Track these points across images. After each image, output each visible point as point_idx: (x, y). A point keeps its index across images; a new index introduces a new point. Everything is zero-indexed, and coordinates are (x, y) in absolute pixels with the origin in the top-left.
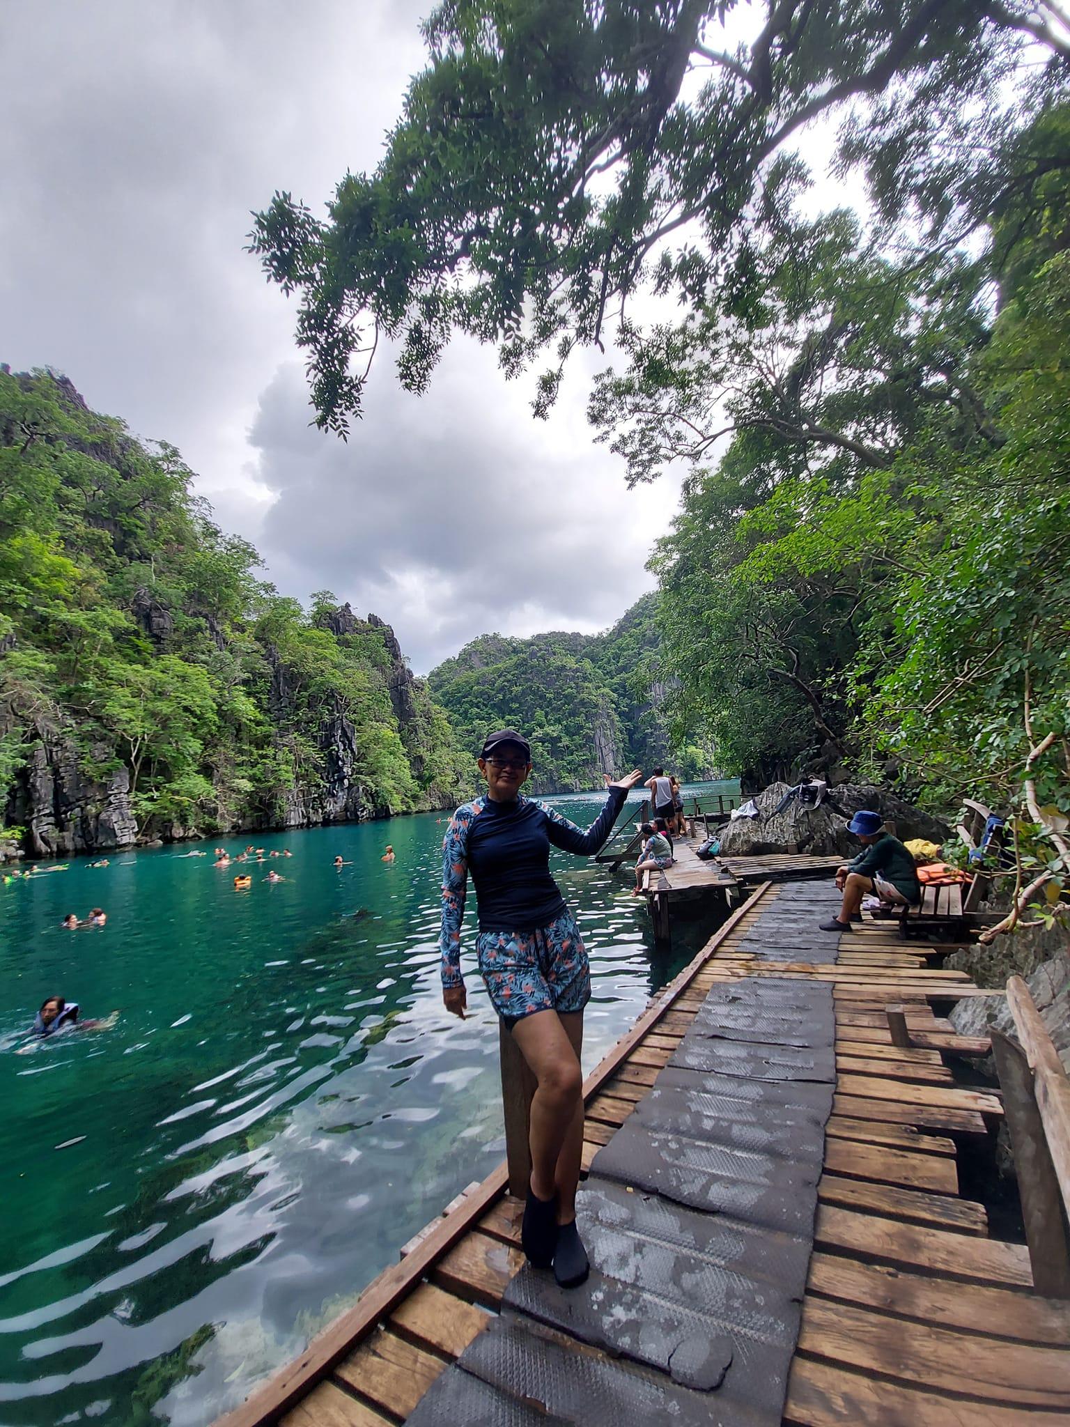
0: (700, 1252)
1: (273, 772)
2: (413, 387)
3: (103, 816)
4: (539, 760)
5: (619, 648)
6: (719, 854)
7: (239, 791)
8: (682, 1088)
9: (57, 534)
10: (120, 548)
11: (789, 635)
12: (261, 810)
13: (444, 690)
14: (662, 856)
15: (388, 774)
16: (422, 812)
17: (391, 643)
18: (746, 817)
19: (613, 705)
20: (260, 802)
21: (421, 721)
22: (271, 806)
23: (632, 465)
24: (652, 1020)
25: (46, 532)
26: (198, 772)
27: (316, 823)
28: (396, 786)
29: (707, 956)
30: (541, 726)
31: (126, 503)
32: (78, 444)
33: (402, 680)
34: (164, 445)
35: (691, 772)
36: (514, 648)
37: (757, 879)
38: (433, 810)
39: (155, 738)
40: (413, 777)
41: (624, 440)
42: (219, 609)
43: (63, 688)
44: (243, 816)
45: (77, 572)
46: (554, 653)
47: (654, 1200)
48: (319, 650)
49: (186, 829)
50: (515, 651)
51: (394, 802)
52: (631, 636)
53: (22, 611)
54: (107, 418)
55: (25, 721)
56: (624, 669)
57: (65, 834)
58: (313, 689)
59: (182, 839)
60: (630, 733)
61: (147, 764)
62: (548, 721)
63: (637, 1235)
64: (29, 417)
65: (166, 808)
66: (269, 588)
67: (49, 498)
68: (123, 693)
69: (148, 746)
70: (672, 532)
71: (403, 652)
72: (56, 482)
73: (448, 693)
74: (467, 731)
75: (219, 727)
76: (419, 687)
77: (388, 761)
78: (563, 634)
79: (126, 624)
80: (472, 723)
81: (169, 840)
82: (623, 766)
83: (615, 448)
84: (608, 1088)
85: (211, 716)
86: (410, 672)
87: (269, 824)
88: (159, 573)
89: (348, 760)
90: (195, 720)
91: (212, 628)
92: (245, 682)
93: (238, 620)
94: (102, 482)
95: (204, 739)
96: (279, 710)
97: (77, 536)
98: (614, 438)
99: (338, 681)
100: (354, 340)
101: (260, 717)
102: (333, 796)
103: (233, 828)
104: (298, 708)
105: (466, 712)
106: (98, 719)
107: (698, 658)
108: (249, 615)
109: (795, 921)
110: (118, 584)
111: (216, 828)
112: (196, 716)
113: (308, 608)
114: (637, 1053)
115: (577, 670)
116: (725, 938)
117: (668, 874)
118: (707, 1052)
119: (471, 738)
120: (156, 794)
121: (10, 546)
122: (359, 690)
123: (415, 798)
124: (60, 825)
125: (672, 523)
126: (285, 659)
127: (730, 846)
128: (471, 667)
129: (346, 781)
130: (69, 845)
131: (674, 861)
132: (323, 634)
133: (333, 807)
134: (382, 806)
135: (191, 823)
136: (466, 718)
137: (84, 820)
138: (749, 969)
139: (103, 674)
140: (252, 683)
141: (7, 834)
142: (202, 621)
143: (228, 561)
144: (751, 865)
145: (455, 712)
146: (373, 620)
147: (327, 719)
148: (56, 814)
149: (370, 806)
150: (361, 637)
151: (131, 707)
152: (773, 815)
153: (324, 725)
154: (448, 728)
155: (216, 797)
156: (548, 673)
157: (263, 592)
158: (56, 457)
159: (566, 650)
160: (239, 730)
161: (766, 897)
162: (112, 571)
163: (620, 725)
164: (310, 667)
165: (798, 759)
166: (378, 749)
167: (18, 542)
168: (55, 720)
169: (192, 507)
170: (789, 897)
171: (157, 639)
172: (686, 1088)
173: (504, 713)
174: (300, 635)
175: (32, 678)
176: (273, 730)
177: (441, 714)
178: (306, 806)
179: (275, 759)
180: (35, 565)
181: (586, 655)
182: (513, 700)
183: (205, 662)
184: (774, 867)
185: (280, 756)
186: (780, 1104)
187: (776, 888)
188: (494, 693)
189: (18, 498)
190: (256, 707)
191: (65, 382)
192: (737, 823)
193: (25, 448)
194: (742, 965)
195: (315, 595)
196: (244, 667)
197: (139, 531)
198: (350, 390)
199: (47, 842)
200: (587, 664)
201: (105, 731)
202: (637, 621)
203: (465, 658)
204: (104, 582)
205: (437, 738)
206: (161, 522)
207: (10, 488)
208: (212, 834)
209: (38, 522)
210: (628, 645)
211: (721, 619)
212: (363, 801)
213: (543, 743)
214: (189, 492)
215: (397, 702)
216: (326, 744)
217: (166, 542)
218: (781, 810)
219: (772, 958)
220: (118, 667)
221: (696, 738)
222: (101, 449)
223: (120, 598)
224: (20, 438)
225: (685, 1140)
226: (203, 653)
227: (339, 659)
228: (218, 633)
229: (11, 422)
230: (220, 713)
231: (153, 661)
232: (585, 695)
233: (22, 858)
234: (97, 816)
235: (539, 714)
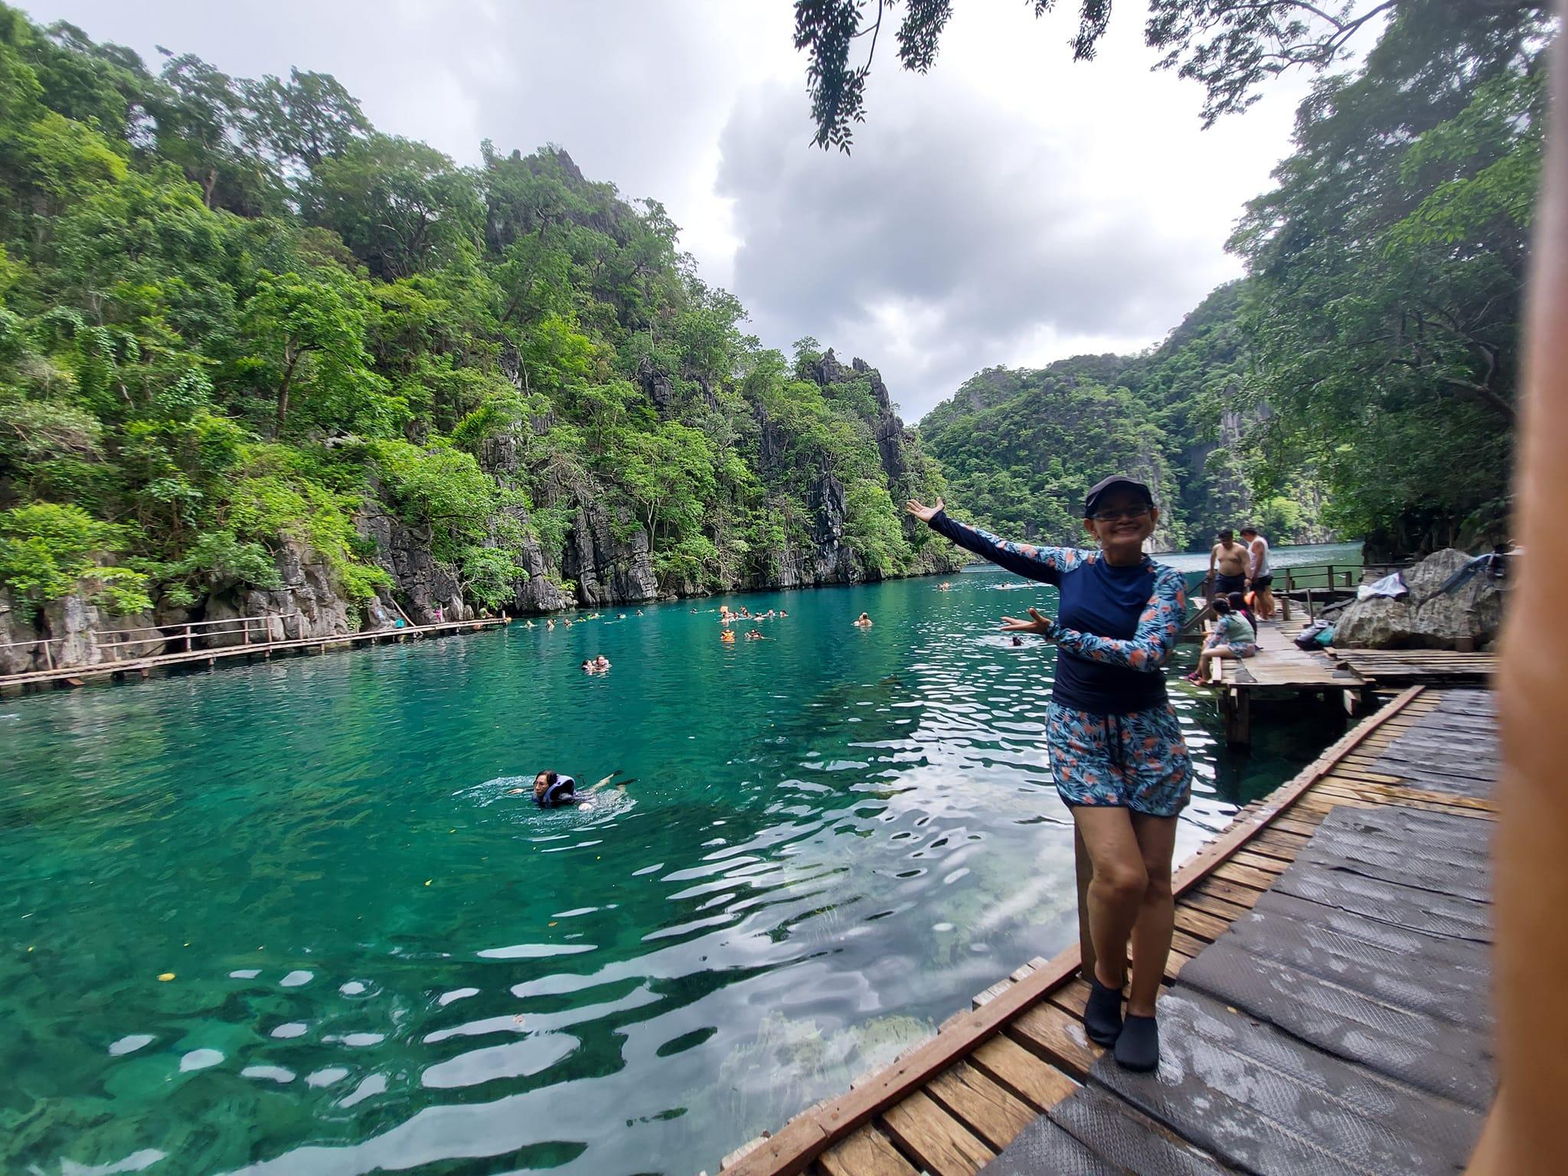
0: (1335, 1095)
1: (766, 533)
2: (917, 63)
3: (631, 573)
4: (1052, 518)
5: (1172, 368)
6: (1332, 644)
7: (738, 552)
8: (1295, 918)
9: (573, 313)
10: (624, 318)
11: (1483, 323)
12: (758, 570)
13: (937, 439)
14: (1241, 641)
15: (879, 535)
16: (915, 576)
17: (878, 390)
18: (1384, 596)
19: (1160, 447)
20: (756, 562)
21: (912, 476)
22: (766, 567)
23: (1213, 93)
24: (1245, 836)
25: (566, 312)
26: (702, 533)
27: (808, 585)
28: (887, 547)
29: (1322, 771)
30: (1057, 477)
31: (624, 273)
32: (581, 219)
33: (891, 431)
34: (650, 203)
35: (1277, 530)
36: (1024, 382)
37: (1402, 682)
38: (927, 574)
39: (665, 501)
40: (904, 538)
41: (1202, 55)
42: (710, 370)
43: (592, 459)
44: (742, 576)
45: (592, 348)
46: (1077, 384)
47: (1266, 1029)
48: (805, 404)
49: (696, 586)
50: (1025, 386)
51: (885, 565)
52: (1192, 350)
53: (555, 390)
54: (600, 184)
55: (568, 490)
56: (1179, 396)
57: (605, 587)
58: (800, 447)
59: (693, 596)
60: (1183, 482)
61: (660, 525)
62: (1065, 471)
63: (1249, 1059)
64: (541, 199)
65: (678, 567)
66: (753, 341)
67: (565, 279)
68: (636, 459)
69: (660, 509)
70: (1275, 185)
71: (892, 398)
72: (567, 261)
73: (942, 442)
74: (965, 485)
75: (717, 489)
76: (909, 438)
77: (879, 521)
78: (1091, 358)
79: (635, 394)
80: (970, 477)
81: (682, 596)
82: (1170, 523)
83: (1188, 71)
84: (1190, 899)
85: (708, 477)
86: (899, 421)
87: (765, 583)
88: (657, 340)
89: (837, 521)
90: (697, 483)
91: (705, 391)
92: (737, 443)
93: (727, 379)
94: (603, 254)
95: (704, 502)
96: (769, 470)
97: (589, 312)
98: (1187, 56)
99: (824, 436)
100: (855, 22)
101: (752, 478)
102: (824, 557)
103: (734, 586)
104: (786, 467)
105: (963, 463)
106: (620, 485)
107: (1312, 371)
108: (736, 373)
109: (1467, 742)
110: (625, 355)
111: (719, 586)
112: (697, 479)
113: (791, 359)
114: (1225, 868)
115: (1109, 403)
116: (1350, 752)
117: (1249, 665)
118: (1329, 884)
119: (970, 494)
120: (669, 553)
121: (541, 330)
122: (846, 445)
123: (907, 561)
124: (600, 580)
125: (1275, 173)
126: (773, 416)
127: (1352, 635)
128: (970, 411)
129: (836, 542)
130: (608, 597)
131: (1257, 649)
132: (808, 386)
133: (824, 569)
134: (873, 569)
135: (699, 581)
136: (963, 470)
137: (617, 576)
138: (1390, 795)
139: (621, 444)
140: (743, 444)
141: (565, 586)
142: (696, 384)
143: (715, 318)
144: (1388, 661)
145: (950, 464)
146: (859, 364)
147: (815, 477)
148: (597, 570)
149: (860, 569)
150: (846, 386)
151: (644, 473)
152: (1434, 595)
153: (811, 485)
154: (944, 483)
155: (718, 557)
156: (1068, 410)
157: (747, 347)
158: (565, 236)
159: (1094, 378)
160: (733, 492)
161: (1415, 706)
162: (619, 344)
163: (1168, 471)
164: (797, 422)
165: (1476, 514)
166: (867, 509)
167: (546, 325)
168: (589, 488)
169: (680, 265)
170: (1457, 708)
171: (660, 406)
172: (1301, 919)
173: (1009, 463)
174: (785, 389)
175: (570, 451)
176: (764, 490)
177: (935, 466)
178: (798, 568)
179: (767, 520)
180: (561, 346)
181: (1122, 383)
182: (1020, 447)
183: (701, 426)
184: (1430, 667)
185: (772, 516)
186: (1448, 963)
187: (1433, 695)
188: (997, 439)
189: (542, 283)
190: (748, 468)
191: (564, 155)
192: (1368, 605)
193: (541, 233)
194: (1379, 789)
195: (797, 343)
196: (736, 428)
197: (637, 300)
198: (850, 89)
199: (593, 595)
200: (1124, 395)
201: (626, 497)
202: (1203, 328)
203: (962, 401)
204: (614, 355)
205: (931, 495)
206: (655, 287)
207: (536, 274)
208: (717, 591)
209: (559, 304)
210: (1186, 363)
211: (1355, 310)
212: (853, 563)
213: (1059, 497)
214: (676, 250)
215: (886, 455)
216: (815, 504)
217: (660, 307)
218: (1450, 588)
219: (1430, 787)
220: (632, 436)
221: (1288, 486)
222: (598, 221)
223: (626, 369)
224: (538, 222)
225: (1304, 975)
226: (699, 417)
227: (826, 412)
228: (710, 394)
229: (528, 208)
230: (717, 476)
231: (658, 428)
232: (1118, 435)
233: (577, 607)
234: (626, 573)
235: (1055, 462)
